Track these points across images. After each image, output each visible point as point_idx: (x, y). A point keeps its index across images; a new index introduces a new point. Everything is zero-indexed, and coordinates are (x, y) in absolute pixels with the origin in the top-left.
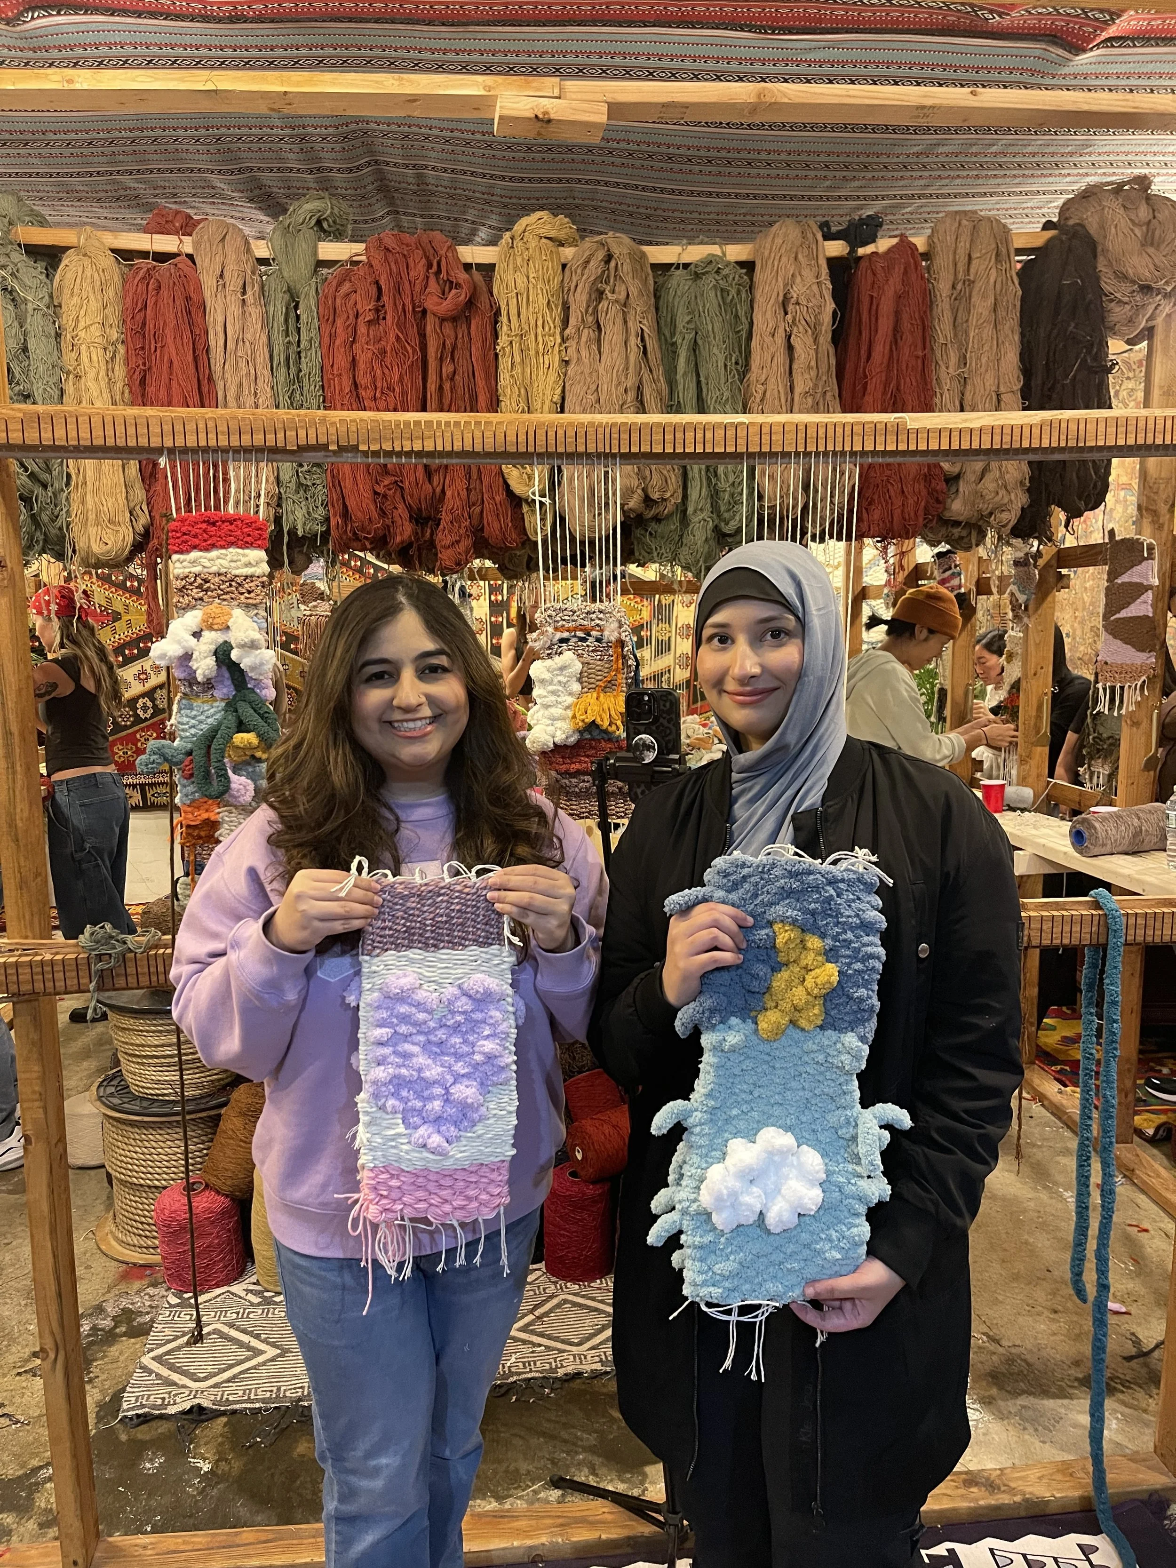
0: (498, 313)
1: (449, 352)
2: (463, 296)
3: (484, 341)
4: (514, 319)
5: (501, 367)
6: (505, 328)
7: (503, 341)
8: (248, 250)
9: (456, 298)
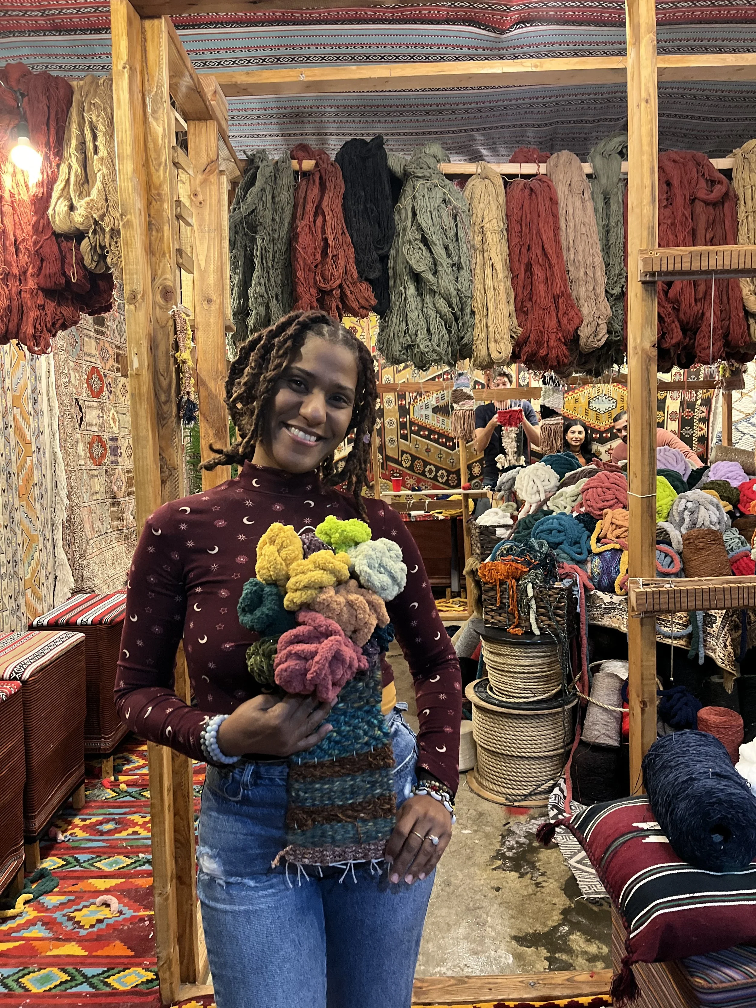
0: (738, 199)
1: (711, 225)
2: (724, 190)
3: (732, 217)
4: (749, 203)
5: (740, 231)
6: (742, 208)
7: (741, 216)
8: (581, 169)
9: (719, 190)
